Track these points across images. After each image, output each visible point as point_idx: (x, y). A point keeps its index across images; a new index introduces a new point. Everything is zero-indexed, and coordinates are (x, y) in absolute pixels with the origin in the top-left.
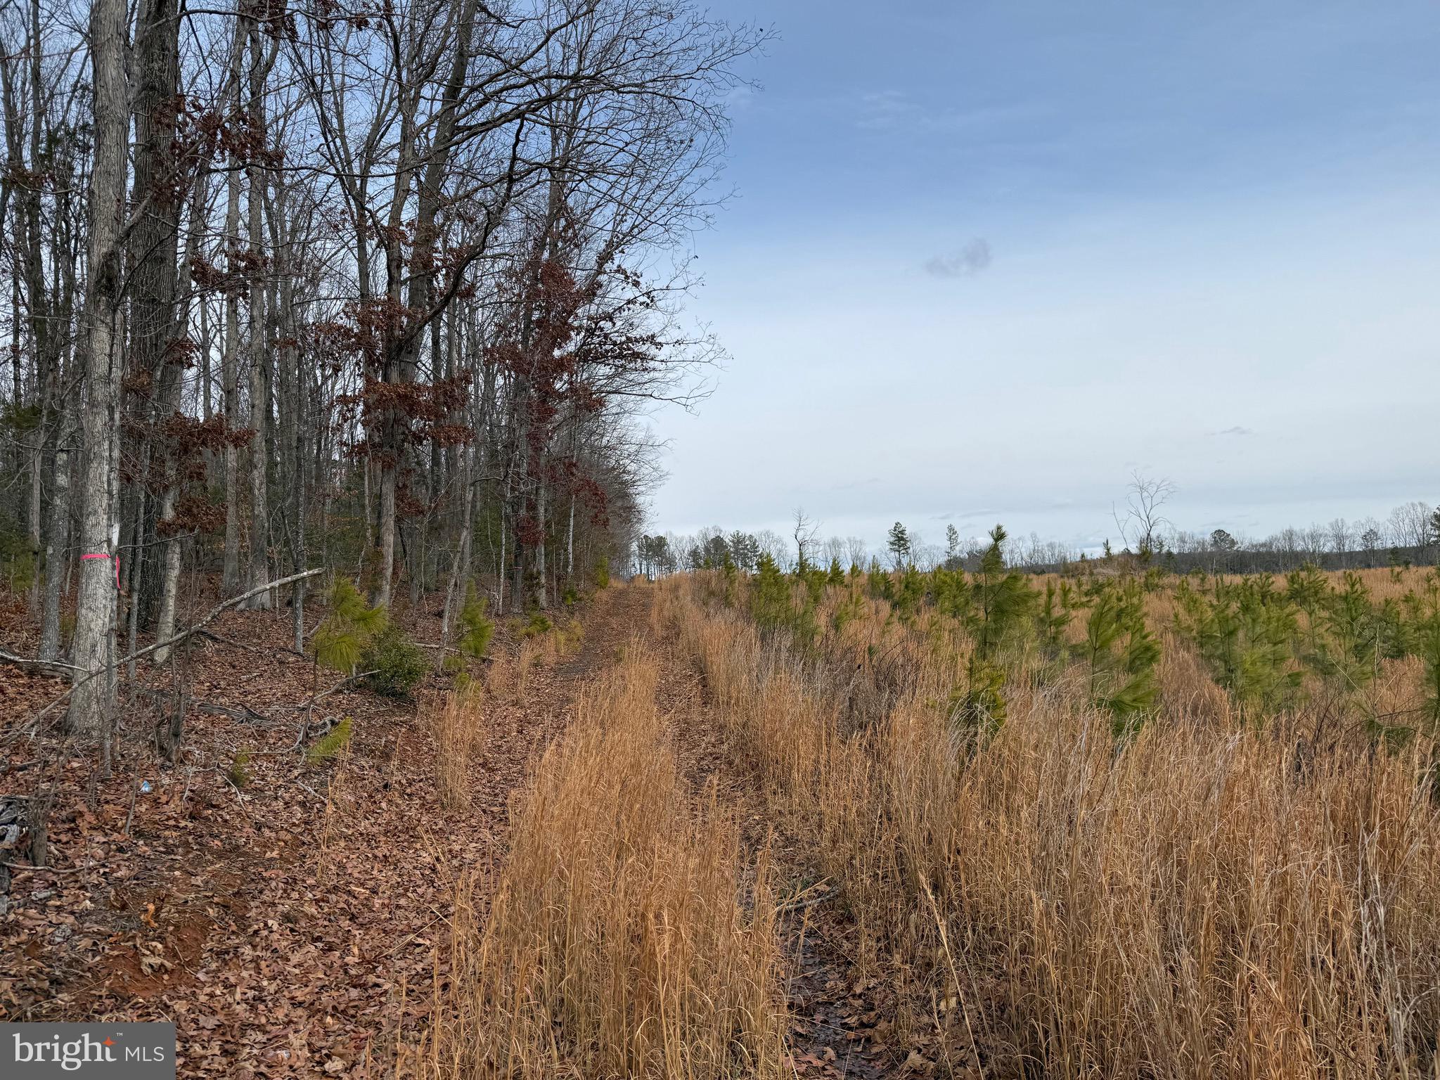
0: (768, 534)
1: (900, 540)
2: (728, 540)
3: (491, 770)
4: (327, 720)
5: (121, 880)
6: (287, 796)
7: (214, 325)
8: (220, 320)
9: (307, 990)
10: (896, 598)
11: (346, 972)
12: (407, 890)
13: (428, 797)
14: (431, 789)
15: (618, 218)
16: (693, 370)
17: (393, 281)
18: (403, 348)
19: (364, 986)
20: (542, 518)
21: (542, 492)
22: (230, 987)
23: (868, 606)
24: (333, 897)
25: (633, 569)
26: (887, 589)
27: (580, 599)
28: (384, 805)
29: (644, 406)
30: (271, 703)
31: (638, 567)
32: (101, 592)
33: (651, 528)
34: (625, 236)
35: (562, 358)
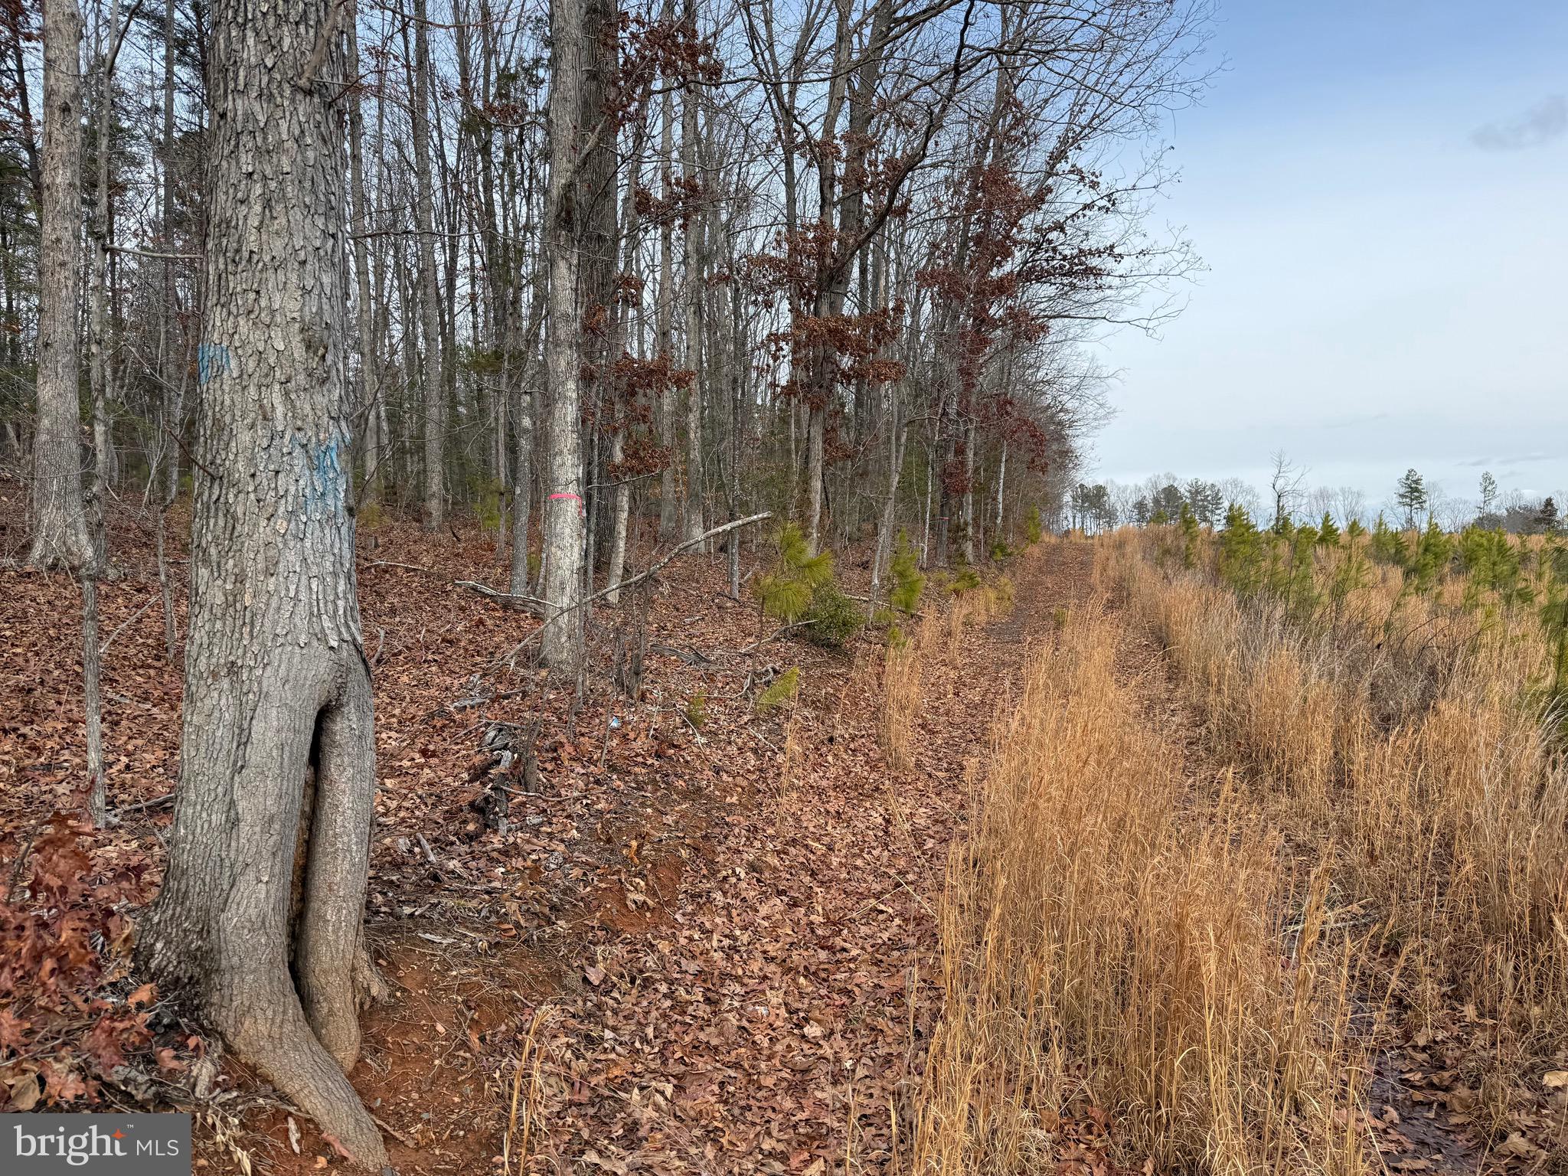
0: (1235, 483)
1: (1413, 492)
2: (1183, 490)
3: (932, 732)
4: (769, 666)
5: (600, 812)
6: (740, 741)
7: (648, 266)
8: (653, 260)
9: (779, 945)
10: (1411, 563)
11: (813, 931)
12: (862, 851)
13: (871, 754)
14: (874, 746)
15: (1076, 109)
16: (1159, 285)
17: (825, 203)
18: (833, 278)
19: (831, 949)
20: (971, 464)
21: (972, 435)
22: (708, 933)
23: (1373, 572)
24: (792, 850)
25: (1065, 523)
26: (1398, 552)
27: (1010, 555)
28: (830, 758)
29: (1095, 329)
30: (714, 646)
31: (1071, 520)
32: (567, 531)
33: (1088, 476)
34: (1084, 128)
35: (1001, 279)
